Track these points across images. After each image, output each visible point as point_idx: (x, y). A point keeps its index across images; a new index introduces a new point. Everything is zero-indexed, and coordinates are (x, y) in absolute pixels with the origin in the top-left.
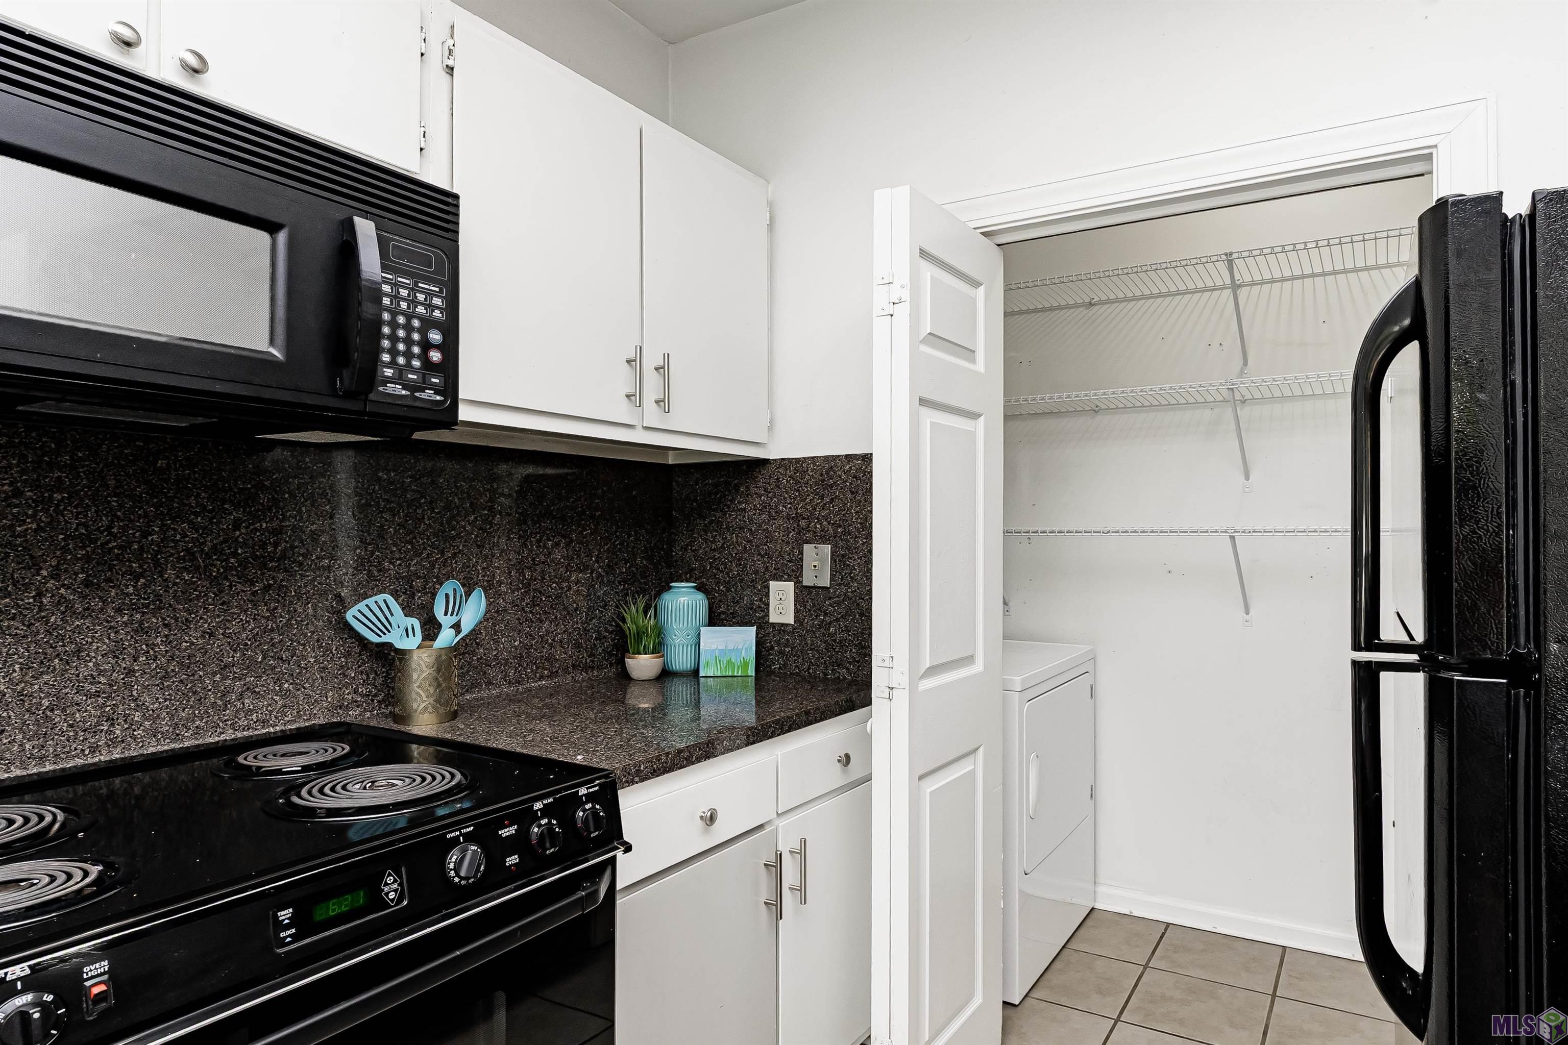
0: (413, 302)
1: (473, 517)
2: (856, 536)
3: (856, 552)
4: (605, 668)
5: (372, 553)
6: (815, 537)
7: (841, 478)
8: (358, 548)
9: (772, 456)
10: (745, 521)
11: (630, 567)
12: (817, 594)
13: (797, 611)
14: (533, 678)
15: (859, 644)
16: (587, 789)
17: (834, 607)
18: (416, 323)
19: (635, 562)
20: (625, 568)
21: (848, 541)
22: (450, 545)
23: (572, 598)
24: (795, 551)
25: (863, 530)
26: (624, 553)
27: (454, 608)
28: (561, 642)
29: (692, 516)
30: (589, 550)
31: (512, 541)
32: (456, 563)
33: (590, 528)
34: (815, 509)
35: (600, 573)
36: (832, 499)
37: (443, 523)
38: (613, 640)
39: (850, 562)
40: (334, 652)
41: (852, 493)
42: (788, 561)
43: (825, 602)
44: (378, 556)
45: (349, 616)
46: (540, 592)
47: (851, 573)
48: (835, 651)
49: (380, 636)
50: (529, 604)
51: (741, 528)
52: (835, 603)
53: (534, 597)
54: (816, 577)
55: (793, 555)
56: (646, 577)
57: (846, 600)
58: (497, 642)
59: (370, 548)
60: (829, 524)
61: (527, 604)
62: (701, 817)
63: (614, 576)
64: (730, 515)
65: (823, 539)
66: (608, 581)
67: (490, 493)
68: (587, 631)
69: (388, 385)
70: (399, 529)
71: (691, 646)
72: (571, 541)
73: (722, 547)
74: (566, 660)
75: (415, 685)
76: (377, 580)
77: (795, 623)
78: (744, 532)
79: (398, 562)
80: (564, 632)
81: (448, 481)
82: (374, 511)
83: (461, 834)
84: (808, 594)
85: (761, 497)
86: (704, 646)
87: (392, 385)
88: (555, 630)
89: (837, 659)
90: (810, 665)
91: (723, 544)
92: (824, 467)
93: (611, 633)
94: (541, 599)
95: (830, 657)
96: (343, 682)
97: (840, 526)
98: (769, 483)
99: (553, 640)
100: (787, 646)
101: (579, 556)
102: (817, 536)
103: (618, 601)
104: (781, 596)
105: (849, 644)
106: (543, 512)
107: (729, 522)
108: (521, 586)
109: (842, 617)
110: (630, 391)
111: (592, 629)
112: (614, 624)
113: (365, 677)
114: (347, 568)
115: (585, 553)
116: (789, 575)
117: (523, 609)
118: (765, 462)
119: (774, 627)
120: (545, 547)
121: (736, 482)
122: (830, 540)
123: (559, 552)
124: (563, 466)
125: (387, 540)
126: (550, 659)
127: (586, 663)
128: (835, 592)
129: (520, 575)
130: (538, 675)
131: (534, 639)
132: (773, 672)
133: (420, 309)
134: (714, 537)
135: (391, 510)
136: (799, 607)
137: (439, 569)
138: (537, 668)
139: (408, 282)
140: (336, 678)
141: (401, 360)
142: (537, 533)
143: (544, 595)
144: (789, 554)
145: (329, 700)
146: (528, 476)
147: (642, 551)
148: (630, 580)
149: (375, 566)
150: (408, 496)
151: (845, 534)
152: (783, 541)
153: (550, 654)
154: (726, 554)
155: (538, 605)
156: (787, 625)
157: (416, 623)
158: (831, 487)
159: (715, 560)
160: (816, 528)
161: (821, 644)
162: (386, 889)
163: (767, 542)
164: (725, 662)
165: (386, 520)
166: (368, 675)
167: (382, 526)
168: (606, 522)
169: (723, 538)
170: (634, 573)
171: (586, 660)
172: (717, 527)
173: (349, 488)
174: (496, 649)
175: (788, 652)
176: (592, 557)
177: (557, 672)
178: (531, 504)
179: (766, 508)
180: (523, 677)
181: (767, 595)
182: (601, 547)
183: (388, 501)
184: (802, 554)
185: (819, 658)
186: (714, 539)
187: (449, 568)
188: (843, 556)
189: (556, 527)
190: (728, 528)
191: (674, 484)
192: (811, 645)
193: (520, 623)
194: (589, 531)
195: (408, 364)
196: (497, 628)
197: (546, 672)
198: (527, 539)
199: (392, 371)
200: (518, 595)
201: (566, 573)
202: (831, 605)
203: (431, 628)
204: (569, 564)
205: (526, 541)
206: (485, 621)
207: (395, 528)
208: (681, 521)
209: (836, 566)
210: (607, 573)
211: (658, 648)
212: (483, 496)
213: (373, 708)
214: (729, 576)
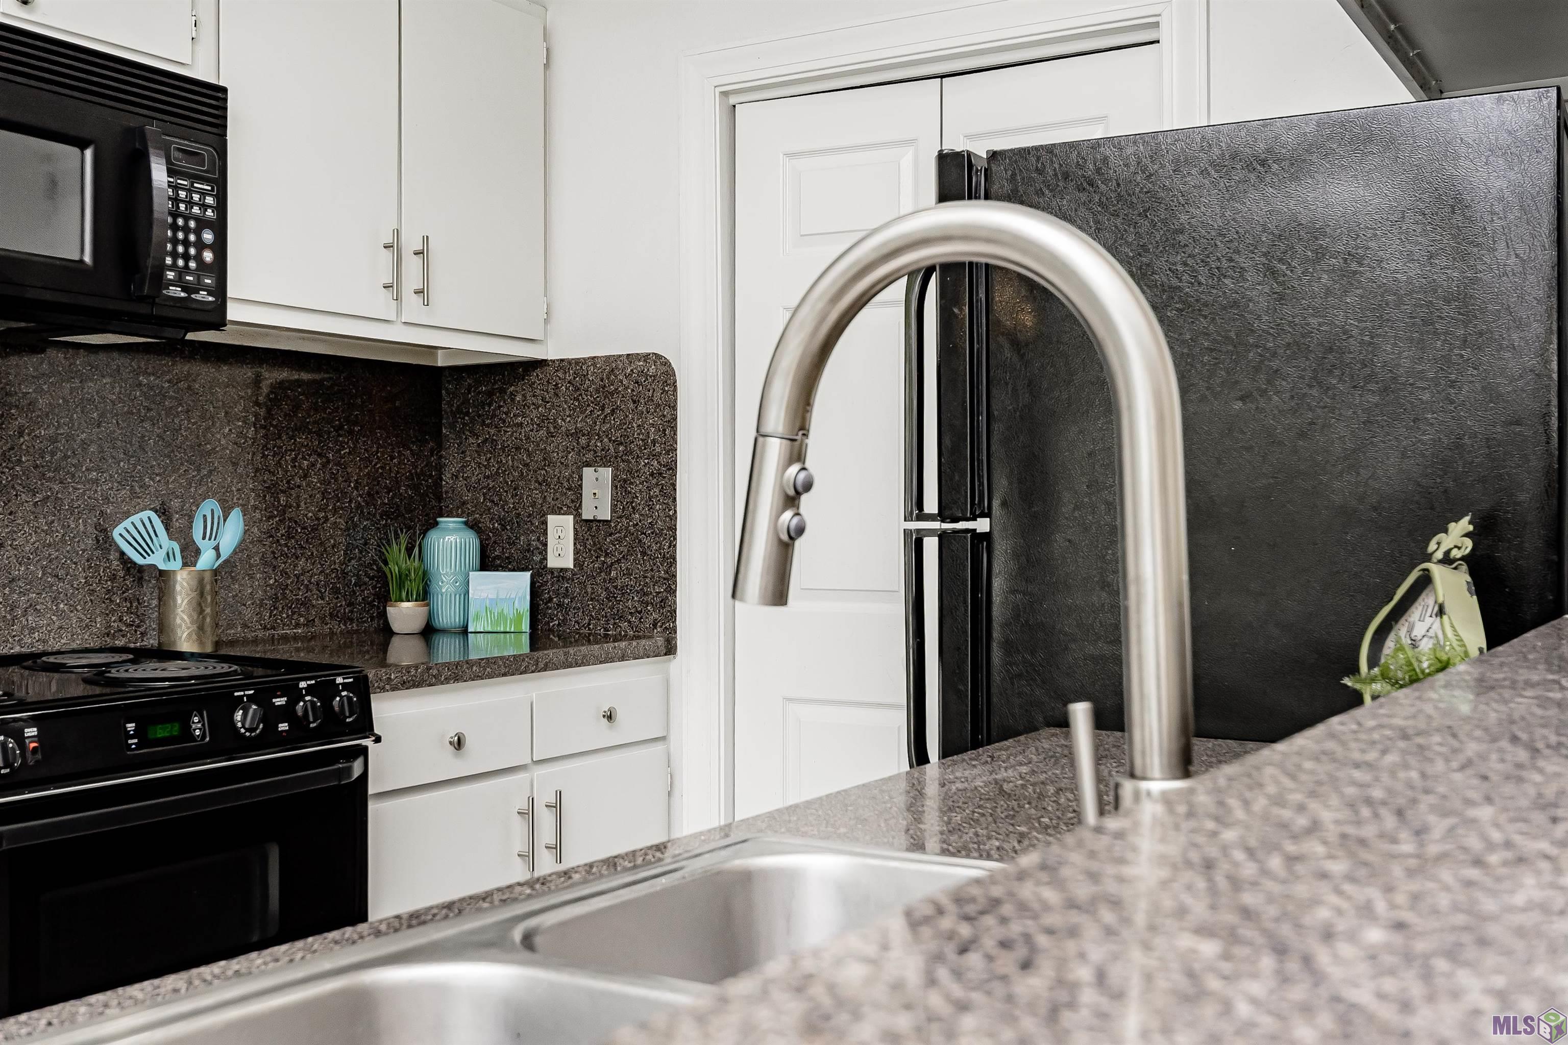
0: (190, 203)
1: (227, 430)
2: (638, 456)
3: (638, 476)
4: (365, 622)
5: (135, 466)
6: (595, 458)
7: (622, 383)
8: (122, 461)
9: (551, 356)
10: (521, 440)
11: (393, 498)
12: (598, 529)
13: (576, 552)
14: (288, 625)
15: (641, 590)
16: (344, 679)
17: (615, 545)
18: (192, 224)
19: (399, 491)
20: (388, 498)
21: (628, 462)
22: (206, 460)
23: (330, 532)
24: (574, 476)
25: (645, 449)
26: (386, 479)
27: (212, 534)
28: (318, 584)
29: (464, 434)
30: (348, 473)
31: (266, 459)
32: (211, 482)
33: (349, 447)
34: (595, 423)
35: (359, 503)
36: (613, 410)
37: (198, 436)
38: (374, 587)
39: (633, 489)
40: (102, 574)
41: (634, 402)
42: (567, 489)
43: (606, 540)
44: (140, 470)
45: (116, 534)
46: (296, 522)
47: (632, 502)
48: (616, 601)
49: (145, 558)
50: (284, 535)
51: (518, 449)
52: (617, 540)
53: (289, 527)
54: (596, 507)
55: (573, 482)
56: (411, 511)
57: (627, 537)
58: (252, 577)
59: (132, 461)
60: (610, 441)
61: (283, 535)
62: (451, 743)
63: (375, 508)
64: (506, 432)
65: (602, 461)
66: (369, 513)
67: (244, 401)
68: (345, 573)
69: (171, 288)
70: (159, 441)
71: (460, 595)
72: (328, 462)
73: (497, 473)
74: (323, 608)
75: (180, 610)
76: (139, 497)
77: (575, 566)
78: (520, 454)
79: (158, 478)
80: (321, 572)
81: (204, 387)
82: (136, 420)
83: (245, 695)
84: (588, 530)
85: (538, 408)
86: (473, 594)
87: (174, 288)
88: (311, 570)
89: (618, 611)
90: (590, 620)
91: (498, 469)
92: (605, 369)
93: (372, 578)
94: (297, 530)
95: (612, 608)
96: (110, 608)
97: (621, 444)
98: (547, 391)
99: (309, 581)
100: (566, 596)
101: (336, 480)
102: (598, 456)
103: (380, 539)
104: (559, 533)
105: (631, 590)
106: (298, 424)
107: (504, 441)
108: (276, 513)
109: (623, 557)
110: (388, 280)
111: (351, 571)
112: (375, 567)
113: (129, 605)
114: (112, 482)
115: (343, 477)
116: (568, 507)
117: (278, 541)
118: (540, 364)
119: (552, 573)
120: (300, 467)
121: (512, 388)
122: (610, 462)
123: (315, 475)
124: (319, 370)
125: (147, 453)
126: (305, 603)
127: (345, 613)
128: (615, 526)
129: (275, 501)
130: (293, 621)
131: (289, 578)
132: (551, 630)
133: (196, 210)
134: (488, 460)
135: (151, 419)
136: (579, 547)
137: (196, 487)
138: (294, 613)
139: (185, 183)
140: (104, 602)
141: (181, 263)
142: (291, 450)
143: (299, 525)
144: (568, 480)
145: (98, 626)
146: (282, 382)
147: (406, 478)
148: (393, 513)
149: (136, 481)
150: (167, 403)
151: (626, 454)
152: (562, 463)
153: (305, 598)
154: (501, 482)
155: (293, 537)
156: (566, 570)
157: (176, 547)
158: (612, 394)
159: (489, 490)
160: (596, 446)
161: (602, 593)
162: (194, 726)
163: (545, 465)
164: (496, 614)
165: (147, 431)
166: (131, 603)
167: (143, 436)
168: (365, 439)
169: (498, 461)
170: (398, 506)
171: (344, 609)
172: (492, 447)
173: (114, 394)
174: (252, 586)
175: (567, 605)
176: (350, 482)
177: (313, 620)
178: (286, 415)
179: (544, 422)
180: (278, 623)
181: (545, 533)
182: (361, 470)
183: (149, 410)
184: (582, 480)
185: (600, 609)
186: (488, 463)
187: (205, 488)
188: (625, 481)
189: (312, 443)
190: (503, 449)
191: (443, 392)
192: (592, 593)
193: (275, 557)
194: (347, 450)
195: (186, 266)
196: (252, 561)
197: (302, 620)
198: (282, 457)
199: (173, 274)
200: (273, 524)
201: (323, 500)
202: (612, 542)
203: (190, 553)
204: (325, 490)
205: (280, 459)
206: (240, 552)
207: (155, 439)
208: (452, 441)
209: (617, 494)
210: (367, 504)
211: (424, 595)
212: (238, 405)
213: (136, 640)
214: (504, 510)
